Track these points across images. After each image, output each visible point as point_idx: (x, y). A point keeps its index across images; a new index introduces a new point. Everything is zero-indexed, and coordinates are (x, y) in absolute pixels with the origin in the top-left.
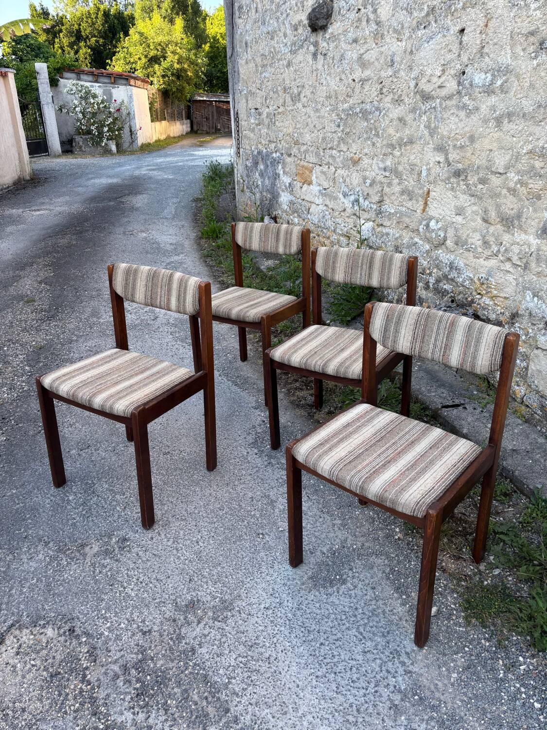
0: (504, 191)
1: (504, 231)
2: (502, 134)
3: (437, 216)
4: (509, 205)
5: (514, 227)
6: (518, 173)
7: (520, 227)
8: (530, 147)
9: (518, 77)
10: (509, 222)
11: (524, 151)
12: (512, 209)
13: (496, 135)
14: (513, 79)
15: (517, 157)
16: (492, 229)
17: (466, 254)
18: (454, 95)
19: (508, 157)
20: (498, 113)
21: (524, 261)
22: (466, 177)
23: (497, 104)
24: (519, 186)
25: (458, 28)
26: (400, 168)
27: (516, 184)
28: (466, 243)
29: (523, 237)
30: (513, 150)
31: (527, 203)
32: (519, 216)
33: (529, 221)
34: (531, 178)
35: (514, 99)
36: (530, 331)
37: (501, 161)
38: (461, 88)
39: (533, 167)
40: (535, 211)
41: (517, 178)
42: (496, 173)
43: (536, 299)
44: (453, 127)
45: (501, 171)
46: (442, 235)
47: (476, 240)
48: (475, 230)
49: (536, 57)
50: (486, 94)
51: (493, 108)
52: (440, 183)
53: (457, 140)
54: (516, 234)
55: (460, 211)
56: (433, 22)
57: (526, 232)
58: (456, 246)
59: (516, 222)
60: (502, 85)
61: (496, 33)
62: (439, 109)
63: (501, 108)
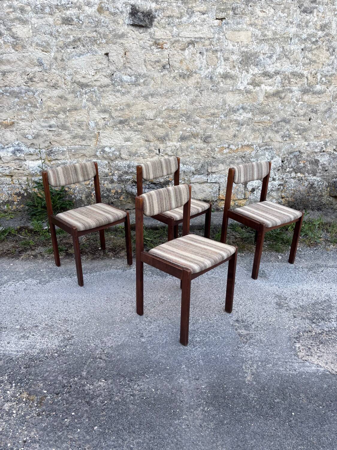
0: (156, 127)
1: (160, 143)
2: (148, 103)
3: (109, 145)
4: (161, 132)
5: (166, 140)
6: (163, 118)
7: (169, 140)
8: (166, 107)
9: (153, 79)
10: (162, 139)
11: (163, 109)
12: (162, 133)
13: (145, 104)
14: (149, 79)
15: (160, 112)
16: (152, 144)
17: (138, 158)
18: (110, 85)
19: (154, 112)
20: (144, 94)
21: (175, 152)
22: (129, 123)
23: (143, 90)
24: (164, 123)
25: (104, 52)
26: (68, 124)
27: (162, 122)
28: (136, 153)
29: (171, 143)
30: (157, 110)
31: (169, 129)
32: (167, 135)
33: (173, 137)
34: (170, 119)
35: (152, 88)
36: (186, 178)
37: (150, 114)
38: (113, 82)
39: (170, 115)
40: (175, 132)
41: (162, 120)
42: (149, 119)
43: (185, 166)
44: (112, 100)
45: (152, 118)
46: (118, 153)
47: (143, 150)
48: (141, 146)
49: (162, 72)
50: (134, 86)
51: (140, 92)
52: (108, 128)
53: (117, 106)
54: (167, 143)
55: (127, 140)
56: (81, 46)
57: (172, 141)
58: (129, 157)
59: (167, 138)
60: (144, 82)
61: (134, 58)
62: (98, 92)
63: (145, 92)
